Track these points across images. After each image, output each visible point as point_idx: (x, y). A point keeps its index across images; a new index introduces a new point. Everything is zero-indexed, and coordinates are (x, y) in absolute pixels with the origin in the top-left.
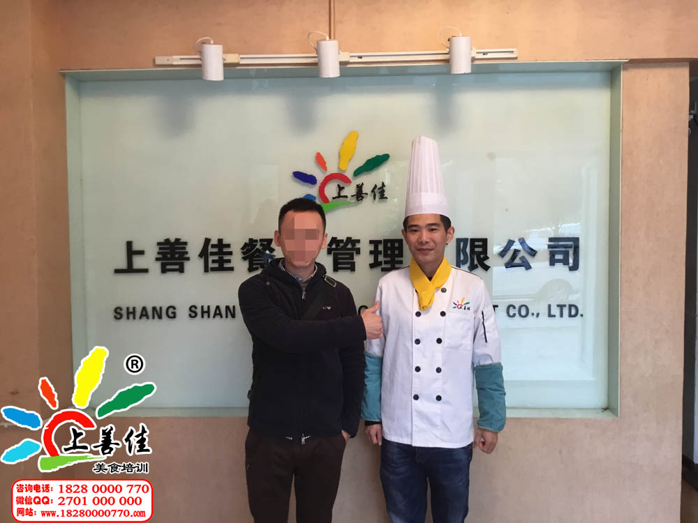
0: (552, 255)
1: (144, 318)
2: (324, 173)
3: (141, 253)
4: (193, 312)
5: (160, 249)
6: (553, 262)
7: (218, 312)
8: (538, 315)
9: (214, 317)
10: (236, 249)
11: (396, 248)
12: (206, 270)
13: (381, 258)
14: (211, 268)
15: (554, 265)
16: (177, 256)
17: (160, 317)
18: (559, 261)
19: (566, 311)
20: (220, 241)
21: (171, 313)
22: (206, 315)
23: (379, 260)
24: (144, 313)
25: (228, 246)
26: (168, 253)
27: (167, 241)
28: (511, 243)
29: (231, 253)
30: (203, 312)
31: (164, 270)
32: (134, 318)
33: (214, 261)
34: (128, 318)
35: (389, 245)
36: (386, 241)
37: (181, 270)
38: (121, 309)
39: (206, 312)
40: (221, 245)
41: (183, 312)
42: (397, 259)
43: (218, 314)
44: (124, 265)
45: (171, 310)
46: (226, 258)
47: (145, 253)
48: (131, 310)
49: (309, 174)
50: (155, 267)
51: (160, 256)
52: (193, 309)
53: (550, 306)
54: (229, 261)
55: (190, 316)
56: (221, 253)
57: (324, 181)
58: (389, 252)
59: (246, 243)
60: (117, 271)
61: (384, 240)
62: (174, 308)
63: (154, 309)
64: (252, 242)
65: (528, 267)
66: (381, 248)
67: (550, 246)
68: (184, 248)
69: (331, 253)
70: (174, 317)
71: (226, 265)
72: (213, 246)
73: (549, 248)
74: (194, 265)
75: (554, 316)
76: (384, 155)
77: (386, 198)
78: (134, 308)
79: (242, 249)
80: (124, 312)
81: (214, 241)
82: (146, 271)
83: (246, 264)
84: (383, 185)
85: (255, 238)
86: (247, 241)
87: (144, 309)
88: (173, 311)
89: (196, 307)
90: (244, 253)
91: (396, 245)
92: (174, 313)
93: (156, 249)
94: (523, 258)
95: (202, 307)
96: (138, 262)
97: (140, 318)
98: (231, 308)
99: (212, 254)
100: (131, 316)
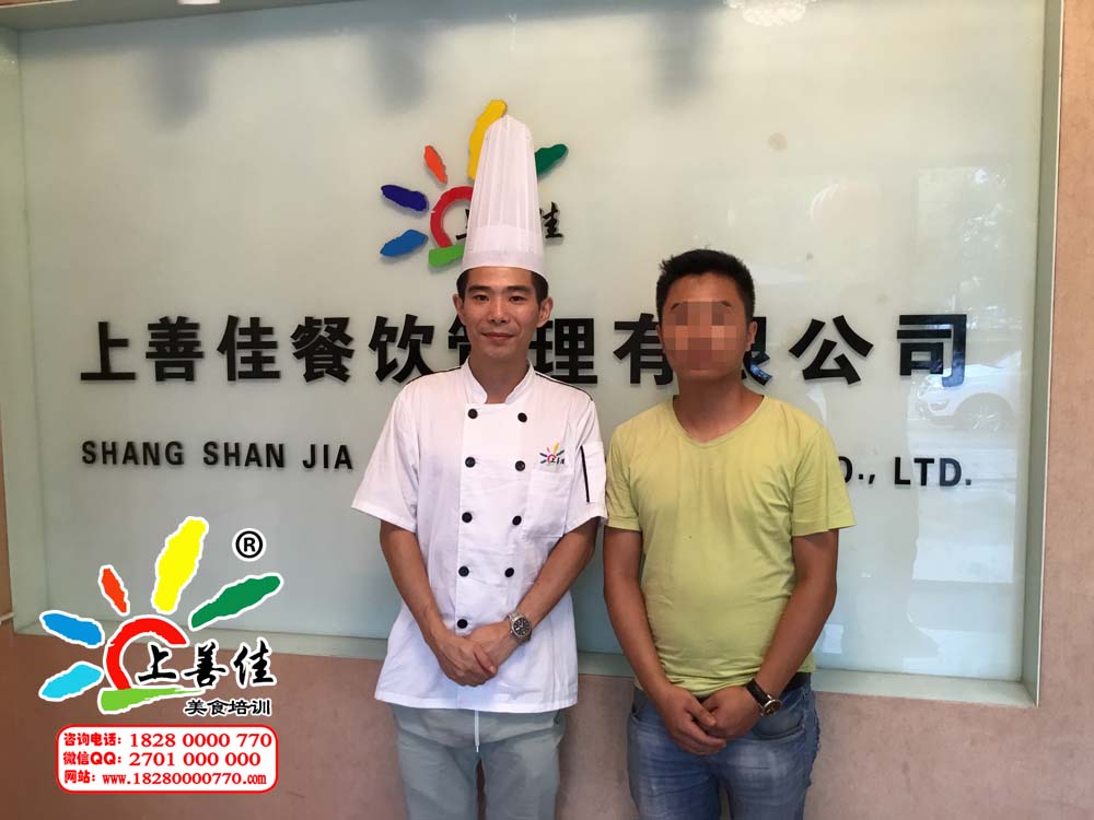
0: (906, 351)
1: (131, 463)
2: (442, 187)
3: (123, 343)
4: (211, 454)
5: (153, 336)
6: (907, 367)
7: (253, 456)
8: (872, 477)
9: (247, 464)
10: (284, 336)
11: (581, 337)
12: (231, 377)
13: (551, 357)
14: (240, 372)
15: (910, 374)
16: (181, 349)
17: (156, 462)
18: (919, 366)
19: (933, 472)
20: (255, 321)
21: (174, 455)
22: (232, 460)
23: (548, 361)
24: (130, 454)
25: (269, 331)
26: (164, 344)
27: (165, 320)
28: (816, 326)
29: (274, 345)
30: (227, 455)
31: (161, 376)
32: (115, 462)
33: (244, 360)
34: (105, 462)
35: (566, 331)
36: (561, 323)
37: (189, 376)
38: (92, 444)
39: (232, 455)
40: (257, 329)
41: (194, 453)
42: (582, 359)
43: (253, 460)
44: (96, 368)
45: (174, 450)
46: (267, 353)
47: (132, 343)
48: (109, 448)
49: (413, 188)
50: (146, 369)
51: (153, 350)
52: (211, 448)
53: (898, 460)
54: (271, 360)
55: (206, 460)
56: (256, 344)
57: (439, 203)
58: (566, 346)
59: (299, 326)
60: (86, 377)
61: (556, 320)
62: (179, 445)
63: (146, 446)
64: (311, 322)
65: (852, 377)
66: (550, 336)
67: (901, 335)
68: (194, 335)
69: (455, 347)
70: (180, 462)
71: (267, 368)
72: (243, 331)
73: (898, 337)
74: (212, 366)
75: (908, 482)
76: (555, 146)
77: (560, 235)
78: (114, 444)
79: (292, 337)
80: (99, 451)
81: (245, 323)
82: (130, 376)
83: (300, 367)
84: (554, 209)
85: (317, 317)
86: (303, 323)
87: (130, 446)
88: (178, 451)
89: (214, 445)
90: (296, 345)
91: (581, 331)
92: (179, 455)
93: (147, 337)
94: (842, 360)
95: (226, 445)
96: (120, 361)
97: (124, 462)
98: (277, 449)
99: (243, 346)
100: (110, 458)
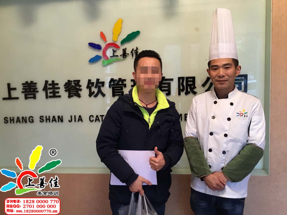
2: (105, 43)
3: (15, 89)
5: (24, 87)
7: (54, 119)
9: (52, 122)
10: (61, 85)
14: (49, 96)
16: (32, 90)
17: (26, 122)
20: (53, 82)
22: (48, 121)
25: (57, 84)
26: (28, 89)
27: (27, 82)
28: (208, 79)
29: (59, 88)
31: (26, 98)
33: (50, 93)
37: (34, 97)
38: (7, 118)
41: (37, 119)
44: (7, 96)
48: (12, 119)
50: (22, 96)
51: (24, 91)
54: (58, 92)
55: (40, 121)
56: (54, 88)
57: (105, 47)
60: (4, 99)
62: (32, 117)
63: (23, 118)
64: (69, 81)
68: (35, 86)
69: (111, 87)
71: (57, 95)
74: (41, 95)
76: (137, 31)
79: (64, 86)
80: (9, 120)
81: (50, 82)
82: (17, 98)
83: (67, 94)
84: (137, 49)
87: (18, 118)
88: (32, 119)
89: (43, 117)
95: (46, 117)
96: (14, 94)
97: (16, 123)
98: (61, 117)
99: (50, 89)
100: (12, 122)
